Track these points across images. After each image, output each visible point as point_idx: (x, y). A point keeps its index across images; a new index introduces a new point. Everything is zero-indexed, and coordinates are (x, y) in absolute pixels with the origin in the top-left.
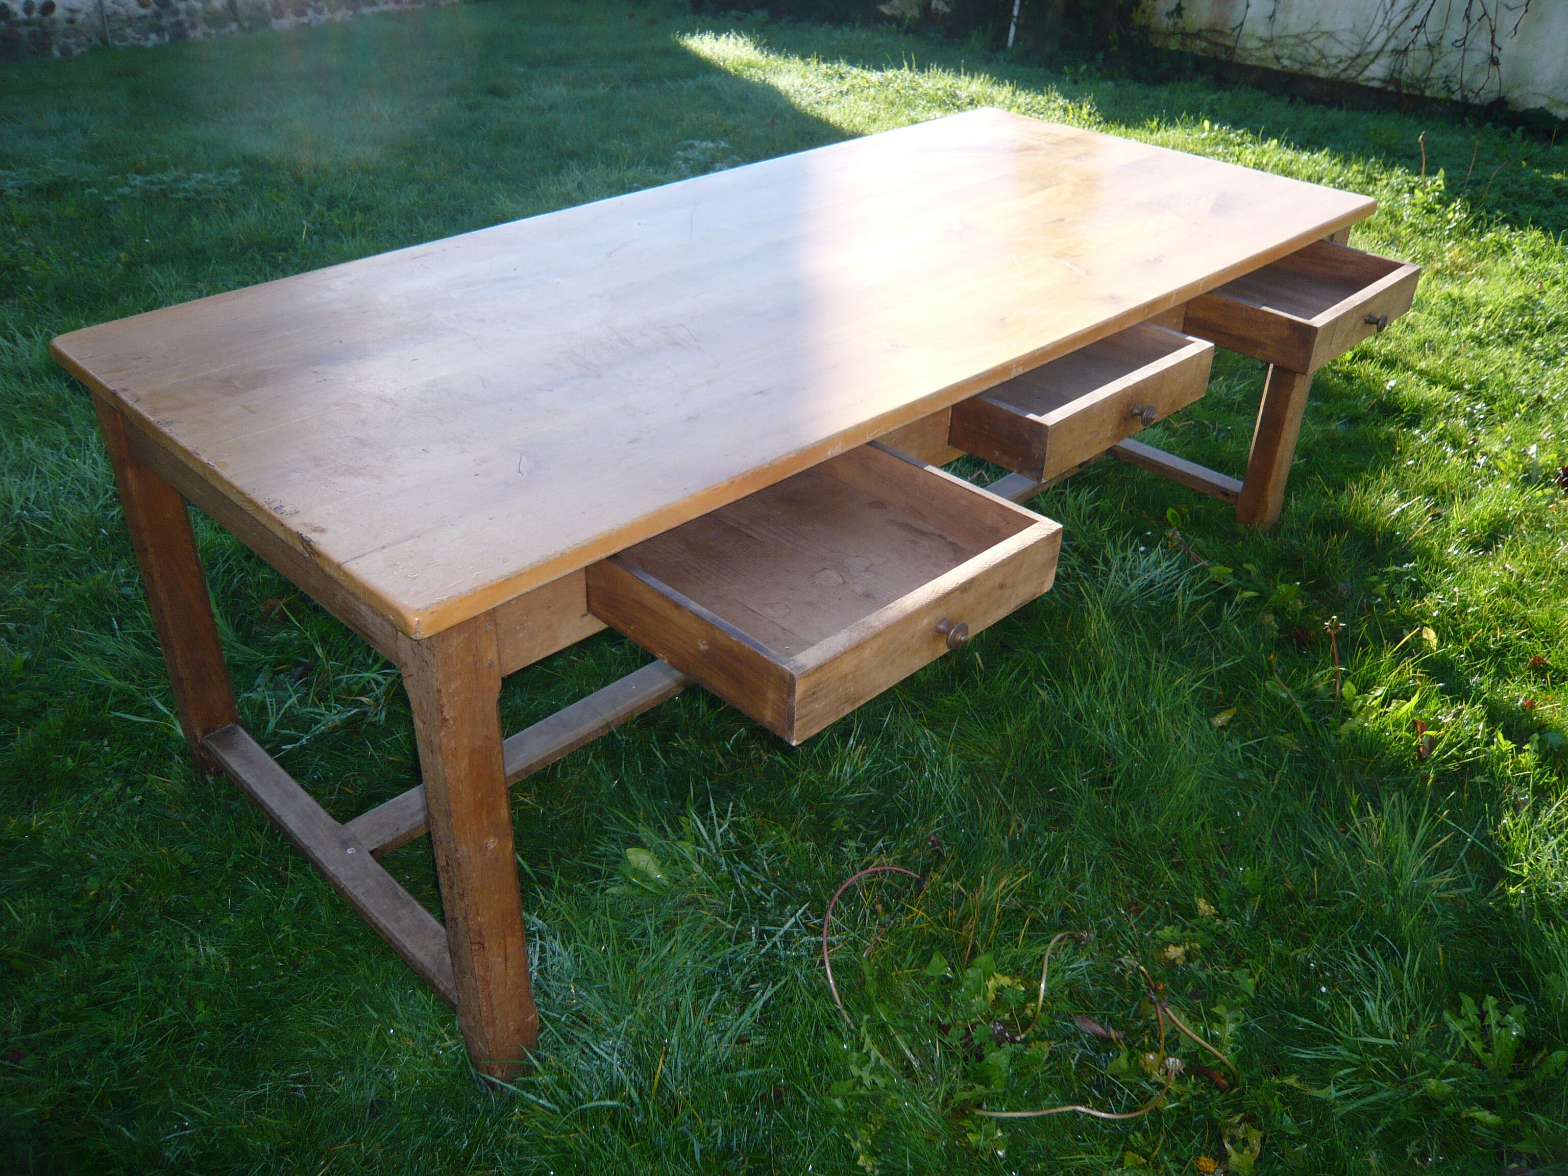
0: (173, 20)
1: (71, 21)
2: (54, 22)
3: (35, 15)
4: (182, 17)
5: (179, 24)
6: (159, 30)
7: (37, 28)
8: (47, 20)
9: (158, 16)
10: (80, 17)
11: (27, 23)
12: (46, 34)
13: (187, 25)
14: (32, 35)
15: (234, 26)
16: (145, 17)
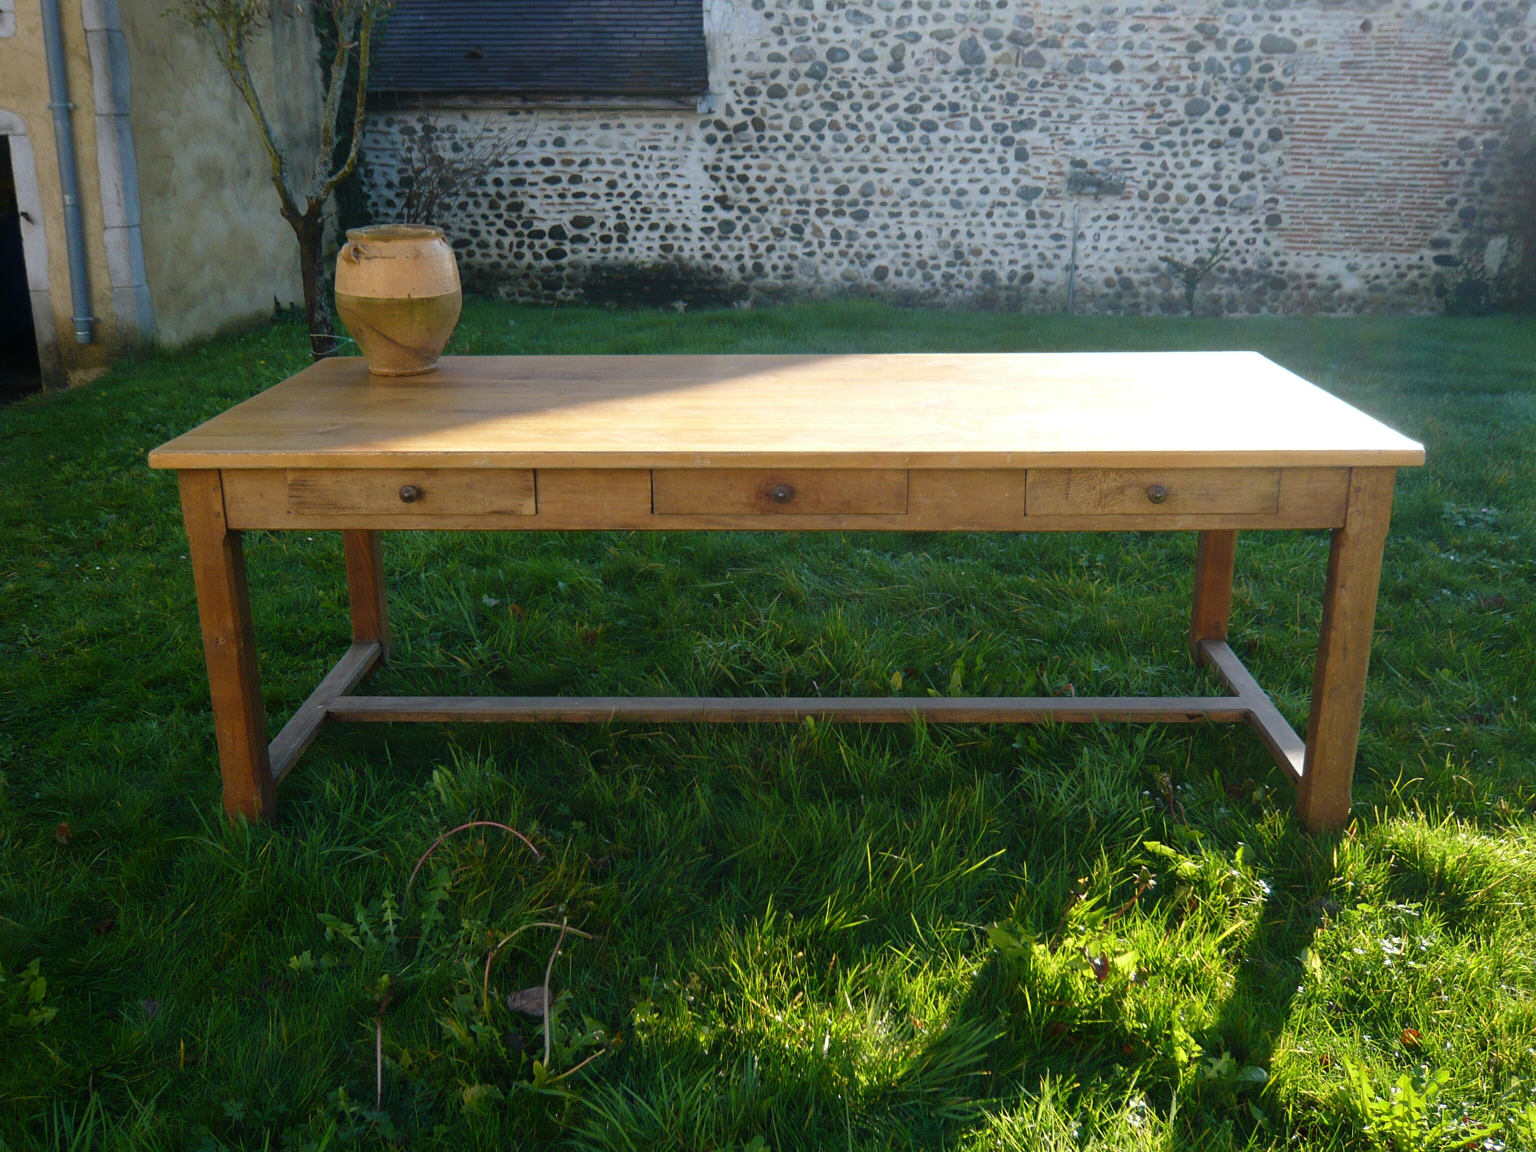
0: (1132, 301)
1: (1043, 291)
2: (1029, 290)
3: (1016, 282)
4: (1141, 299)
5: (1136, 305)
6: (1116, 307)
7: (1014, 293)
8: (1024, 288)
9: (1119, 296)
10: (1052, 289)
11: (1007, 288)
12: (1019, 299)
13: (1143, 307)
14: (1008, 298)
15: (1186, 314)
16: (1107, 295)
